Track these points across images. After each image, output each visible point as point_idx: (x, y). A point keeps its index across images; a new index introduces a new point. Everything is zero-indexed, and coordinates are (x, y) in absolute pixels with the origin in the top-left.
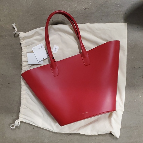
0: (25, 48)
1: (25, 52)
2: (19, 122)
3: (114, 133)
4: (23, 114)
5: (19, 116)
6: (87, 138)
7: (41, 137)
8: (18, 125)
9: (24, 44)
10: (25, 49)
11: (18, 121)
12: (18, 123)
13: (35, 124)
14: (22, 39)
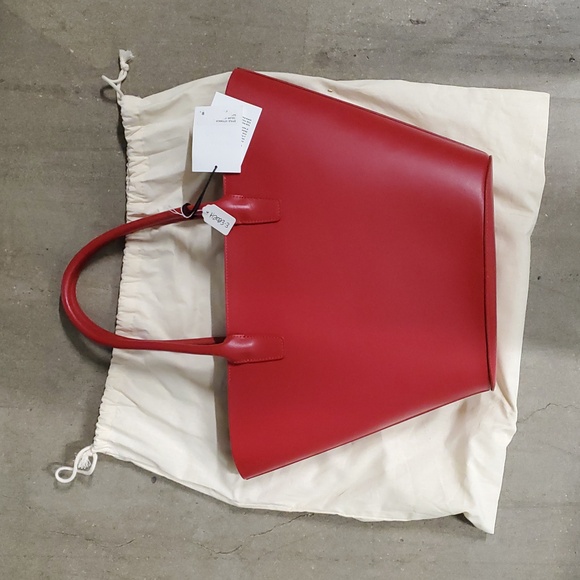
0: (140, 162)
1: (142, 178)
2: (91, 459)
3: (477, 517)
4: (113, 427)
5: (97, 432)
6: (370, 533)
7: (181, 517)
8: (87, 469)
9: (141, 143)
10: (142, 167)
11: (91, 454)
12: (87, 458)
13: (158, 467)
14: (132, 123)
